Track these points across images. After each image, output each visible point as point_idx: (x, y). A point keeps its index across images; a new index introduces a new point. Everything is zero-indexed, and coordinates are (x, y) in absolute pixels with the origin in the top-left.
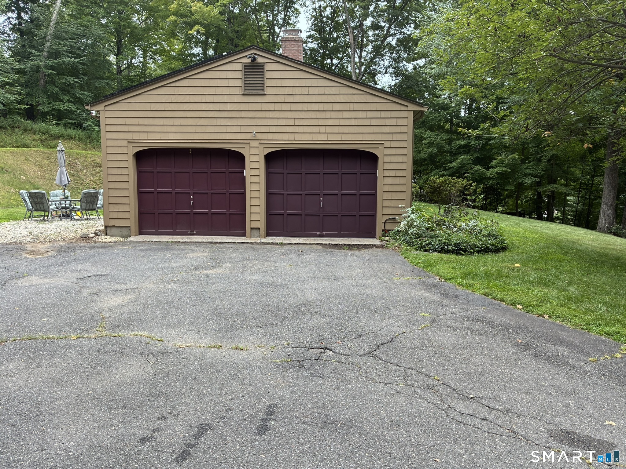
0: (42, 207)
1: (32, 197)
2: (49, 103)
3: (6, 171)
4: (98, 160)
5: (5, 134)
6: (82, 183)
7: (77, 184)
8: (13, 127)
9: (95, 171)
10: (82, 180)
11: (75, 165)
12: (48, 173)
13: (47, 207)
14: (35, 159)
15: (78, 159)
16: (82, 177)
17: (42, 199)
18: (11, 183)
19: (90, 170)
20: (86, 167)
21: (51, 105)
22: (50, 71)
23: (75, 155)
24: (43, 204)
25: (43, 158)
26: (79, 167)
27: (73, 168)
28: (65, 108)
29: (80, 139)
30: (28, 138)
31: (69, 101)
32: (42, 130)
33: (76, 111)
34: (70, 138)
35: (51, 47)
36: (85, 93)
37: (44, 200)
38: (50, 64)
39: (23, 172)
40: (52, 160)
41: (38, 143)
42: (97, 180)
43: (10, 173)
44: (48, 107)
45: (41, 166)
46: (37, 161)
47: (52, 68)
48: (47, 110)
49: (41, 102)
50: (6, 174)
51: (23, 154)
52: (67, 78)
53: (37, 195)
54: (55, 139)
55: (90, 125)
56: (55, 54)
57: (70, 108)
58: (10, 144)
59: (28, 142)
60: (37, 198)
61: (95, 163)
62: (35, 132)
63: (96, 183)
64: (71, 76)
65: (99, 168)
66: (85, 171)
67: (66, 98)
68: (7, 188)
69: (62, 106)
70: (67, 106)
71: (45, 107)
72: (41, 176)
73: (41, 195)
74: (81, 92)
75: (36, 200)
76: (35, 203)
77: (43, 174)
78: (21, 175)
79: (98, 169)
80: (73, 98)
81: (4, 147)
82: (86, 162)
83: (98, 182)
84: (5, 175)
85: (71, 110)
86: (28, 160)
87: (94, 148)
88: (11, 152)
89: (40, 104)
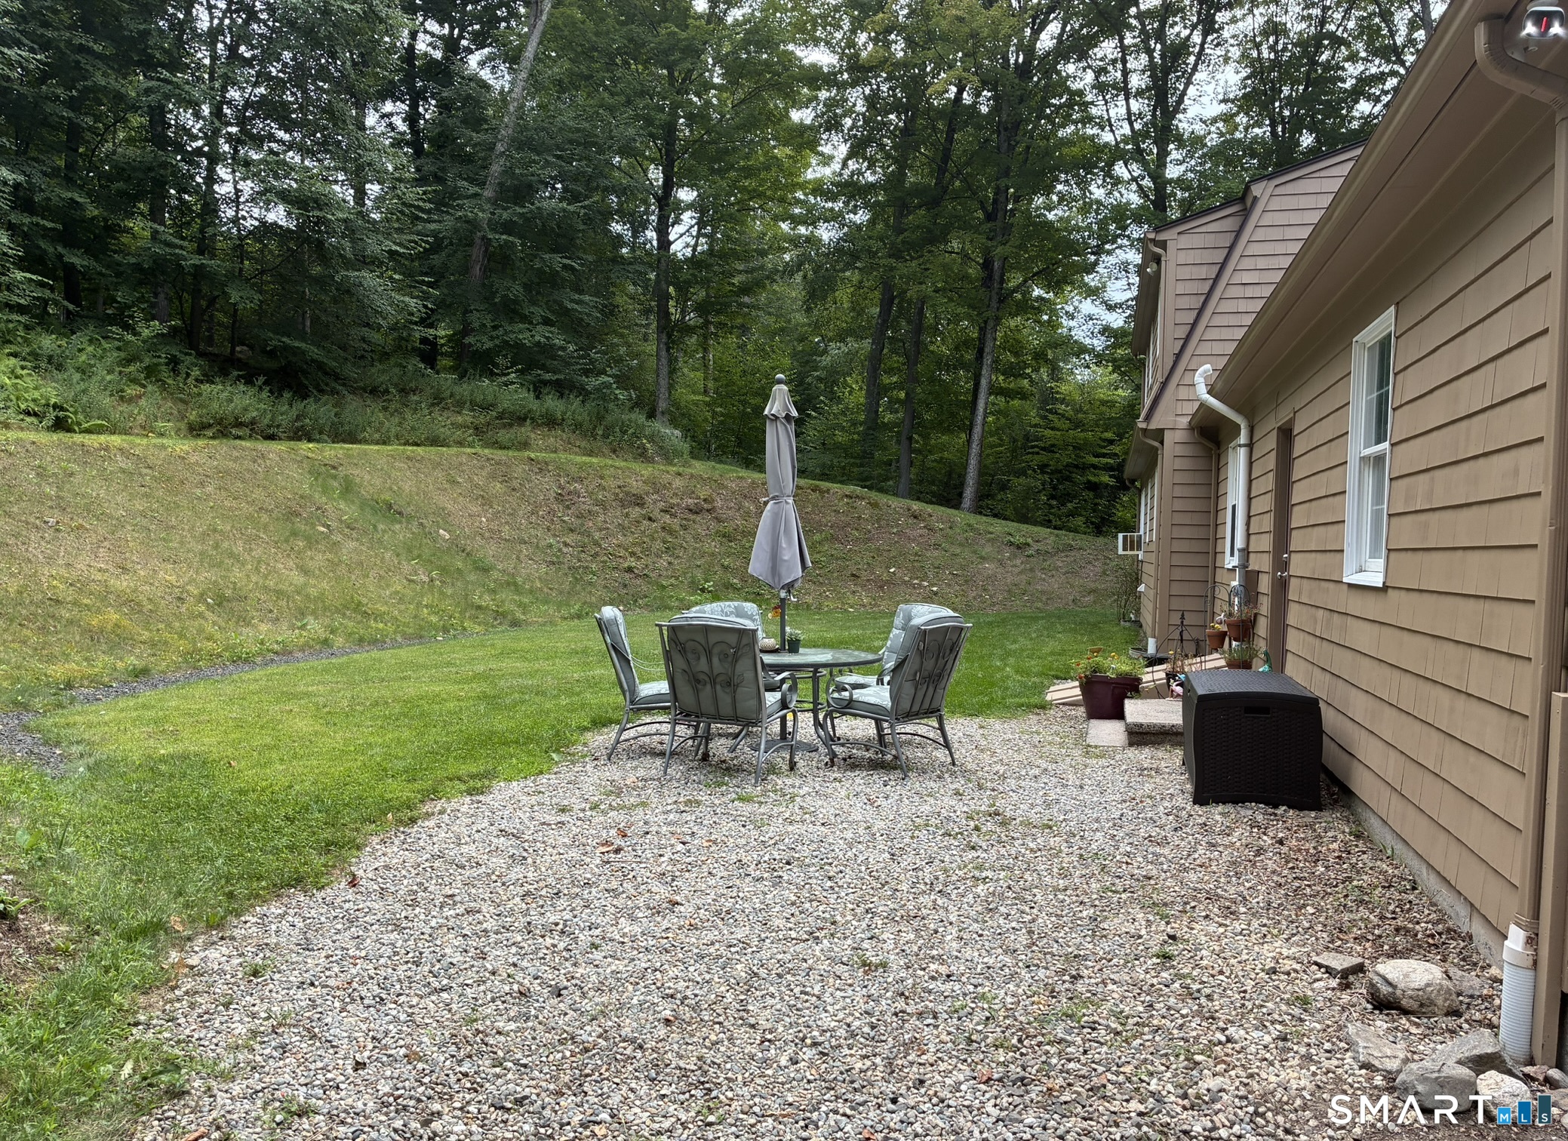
0: (725, 699)
1: (683, 651)
2: (495, 328)
3: (400, 513)
4: (635, 486)
5: (385, 409)
6: (597, 554)
7: (583, 555)
8: (404, 391)
9: (627, 515)
10: (597, 544)
11: (576, 499)
12: (507, 523)
13: (753, 703)
14: (470, 479)
15: (581, 480)
16: (597, 535)
17: (736, 658)
18: (416, 552)
19: (614, 516)
20: (601, 504)
21: (501, 331)
22: (504, 237)
23: (574, 469)
24: (731, 685)
25: (492, 476)
26: (586, 503)
27: (568, 507)
28: (537, 338)
29: (577, 426)
30: (443, 422)
31: (547, 322)
32: (479, 398)
33: (563, 349)
34: (551, 422)
35: (508, 171)
36: (587, 298)
37: (743, 666)
38: (505, 215)
39: (443, 517)
40: (515, 484)
41: (469, 435)
42: (634, 544)
43: (410, 518)
44: (492, 338)
45: (486, 501)
46: (477, 486)
47: (508, 227)
48: (488, 345)
49: (476, 325)
50: (400, 522)
51: (439, 464)
52: (547, 256)
53: (713, 638)
54: (511, 425)
55: (608, 386)
56: (519, 191)
57: (547, 338)
58: (397, 437)
59: (443, 432)
60: (709, 654)
61: (627, 494)
62: (460, 405)
63: (633, 554)
64: (554, 251)
65: (637, 509)
66: (601, 518)
67: (539, 312)
68: (406, 567)
69: (528, 334)
70: (540, 334)
71: (485, 339)
72: (490, 530)
73: (732, 639)
74: (577, 297)
75: (703, 665)
76: (695, 681)
77: (494, 526)
78: (439, 527)
79: (636, 512)
80: (553, 312)
81: (384, 443)
82: (604, 489)
83: (638, 550)
84: (398, 526)
85: (552, 346)
86: (453, 482)
87: (614, 451)
88: (408, 458)
89: (473, 330)
